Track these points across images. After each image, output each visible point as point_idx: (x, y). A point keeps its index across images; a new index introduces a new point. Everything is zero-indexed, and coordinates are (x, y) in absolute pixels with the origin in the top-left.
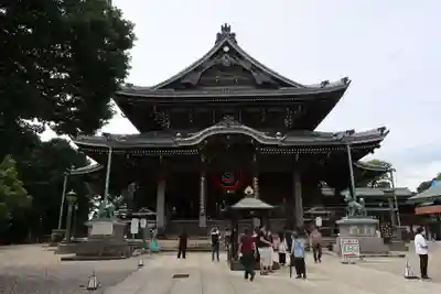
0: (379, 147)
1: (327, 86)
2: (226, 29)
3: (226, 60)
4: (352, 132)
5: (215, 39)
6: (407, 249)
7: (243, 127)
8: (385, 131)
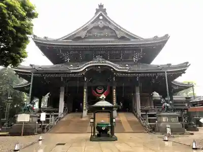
0: (184, 73)
2: (101, 6)
3: (101, 24)
4: (170, 64)
7: (107, 62)
8: (188, 64)
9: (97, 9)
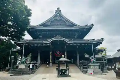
0: (101, 44)
1: (87, 26)
2: (58, 9)
3: (58, 18)
4: (94, 39)
5: (55, 11)
6: (108, 73)
7: (63, 38)
8: (103, 39)
9: (56, 10)
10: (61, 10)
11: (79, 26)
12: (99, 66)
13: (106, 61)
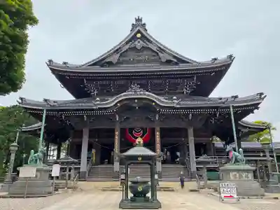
0: (257, 108)
2: (139, 20)
3: (139, 44)
4: (236, 97)
5: (131, 28)
8: (263, 96)
9: (133, 24)
10: (144, 24)
11: (195, 62)
12: (255, 172)
13: (272, 156)
